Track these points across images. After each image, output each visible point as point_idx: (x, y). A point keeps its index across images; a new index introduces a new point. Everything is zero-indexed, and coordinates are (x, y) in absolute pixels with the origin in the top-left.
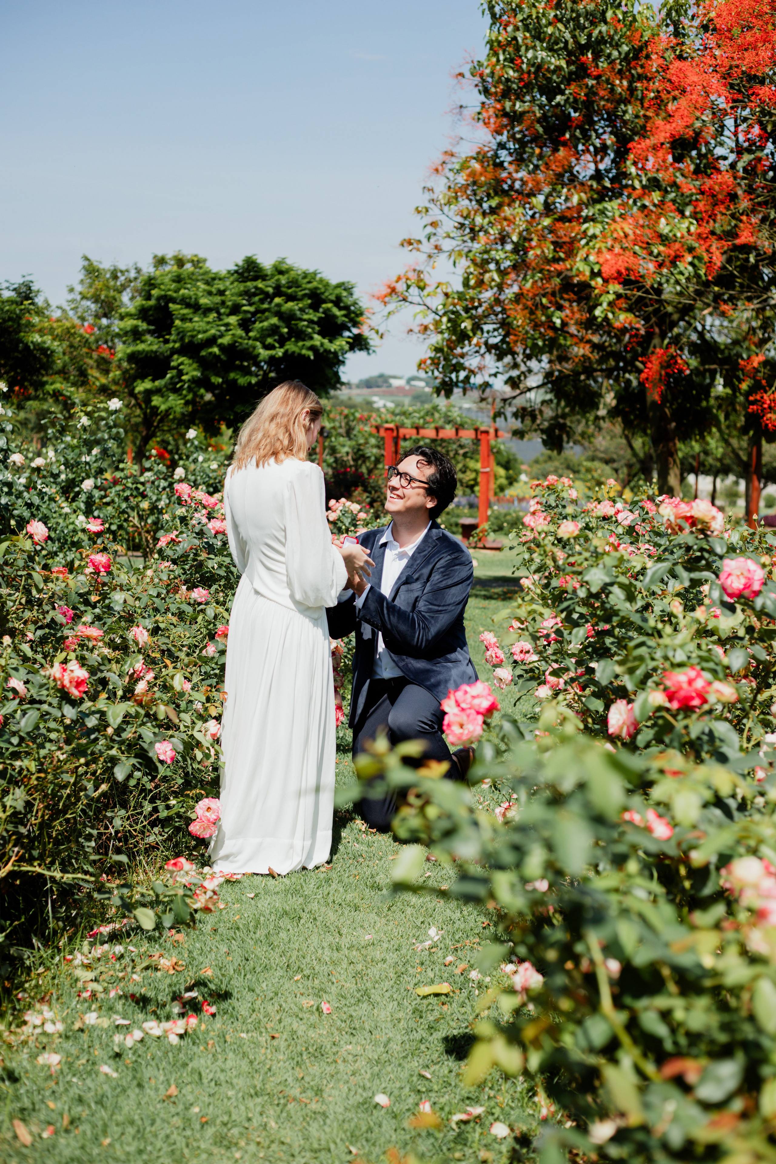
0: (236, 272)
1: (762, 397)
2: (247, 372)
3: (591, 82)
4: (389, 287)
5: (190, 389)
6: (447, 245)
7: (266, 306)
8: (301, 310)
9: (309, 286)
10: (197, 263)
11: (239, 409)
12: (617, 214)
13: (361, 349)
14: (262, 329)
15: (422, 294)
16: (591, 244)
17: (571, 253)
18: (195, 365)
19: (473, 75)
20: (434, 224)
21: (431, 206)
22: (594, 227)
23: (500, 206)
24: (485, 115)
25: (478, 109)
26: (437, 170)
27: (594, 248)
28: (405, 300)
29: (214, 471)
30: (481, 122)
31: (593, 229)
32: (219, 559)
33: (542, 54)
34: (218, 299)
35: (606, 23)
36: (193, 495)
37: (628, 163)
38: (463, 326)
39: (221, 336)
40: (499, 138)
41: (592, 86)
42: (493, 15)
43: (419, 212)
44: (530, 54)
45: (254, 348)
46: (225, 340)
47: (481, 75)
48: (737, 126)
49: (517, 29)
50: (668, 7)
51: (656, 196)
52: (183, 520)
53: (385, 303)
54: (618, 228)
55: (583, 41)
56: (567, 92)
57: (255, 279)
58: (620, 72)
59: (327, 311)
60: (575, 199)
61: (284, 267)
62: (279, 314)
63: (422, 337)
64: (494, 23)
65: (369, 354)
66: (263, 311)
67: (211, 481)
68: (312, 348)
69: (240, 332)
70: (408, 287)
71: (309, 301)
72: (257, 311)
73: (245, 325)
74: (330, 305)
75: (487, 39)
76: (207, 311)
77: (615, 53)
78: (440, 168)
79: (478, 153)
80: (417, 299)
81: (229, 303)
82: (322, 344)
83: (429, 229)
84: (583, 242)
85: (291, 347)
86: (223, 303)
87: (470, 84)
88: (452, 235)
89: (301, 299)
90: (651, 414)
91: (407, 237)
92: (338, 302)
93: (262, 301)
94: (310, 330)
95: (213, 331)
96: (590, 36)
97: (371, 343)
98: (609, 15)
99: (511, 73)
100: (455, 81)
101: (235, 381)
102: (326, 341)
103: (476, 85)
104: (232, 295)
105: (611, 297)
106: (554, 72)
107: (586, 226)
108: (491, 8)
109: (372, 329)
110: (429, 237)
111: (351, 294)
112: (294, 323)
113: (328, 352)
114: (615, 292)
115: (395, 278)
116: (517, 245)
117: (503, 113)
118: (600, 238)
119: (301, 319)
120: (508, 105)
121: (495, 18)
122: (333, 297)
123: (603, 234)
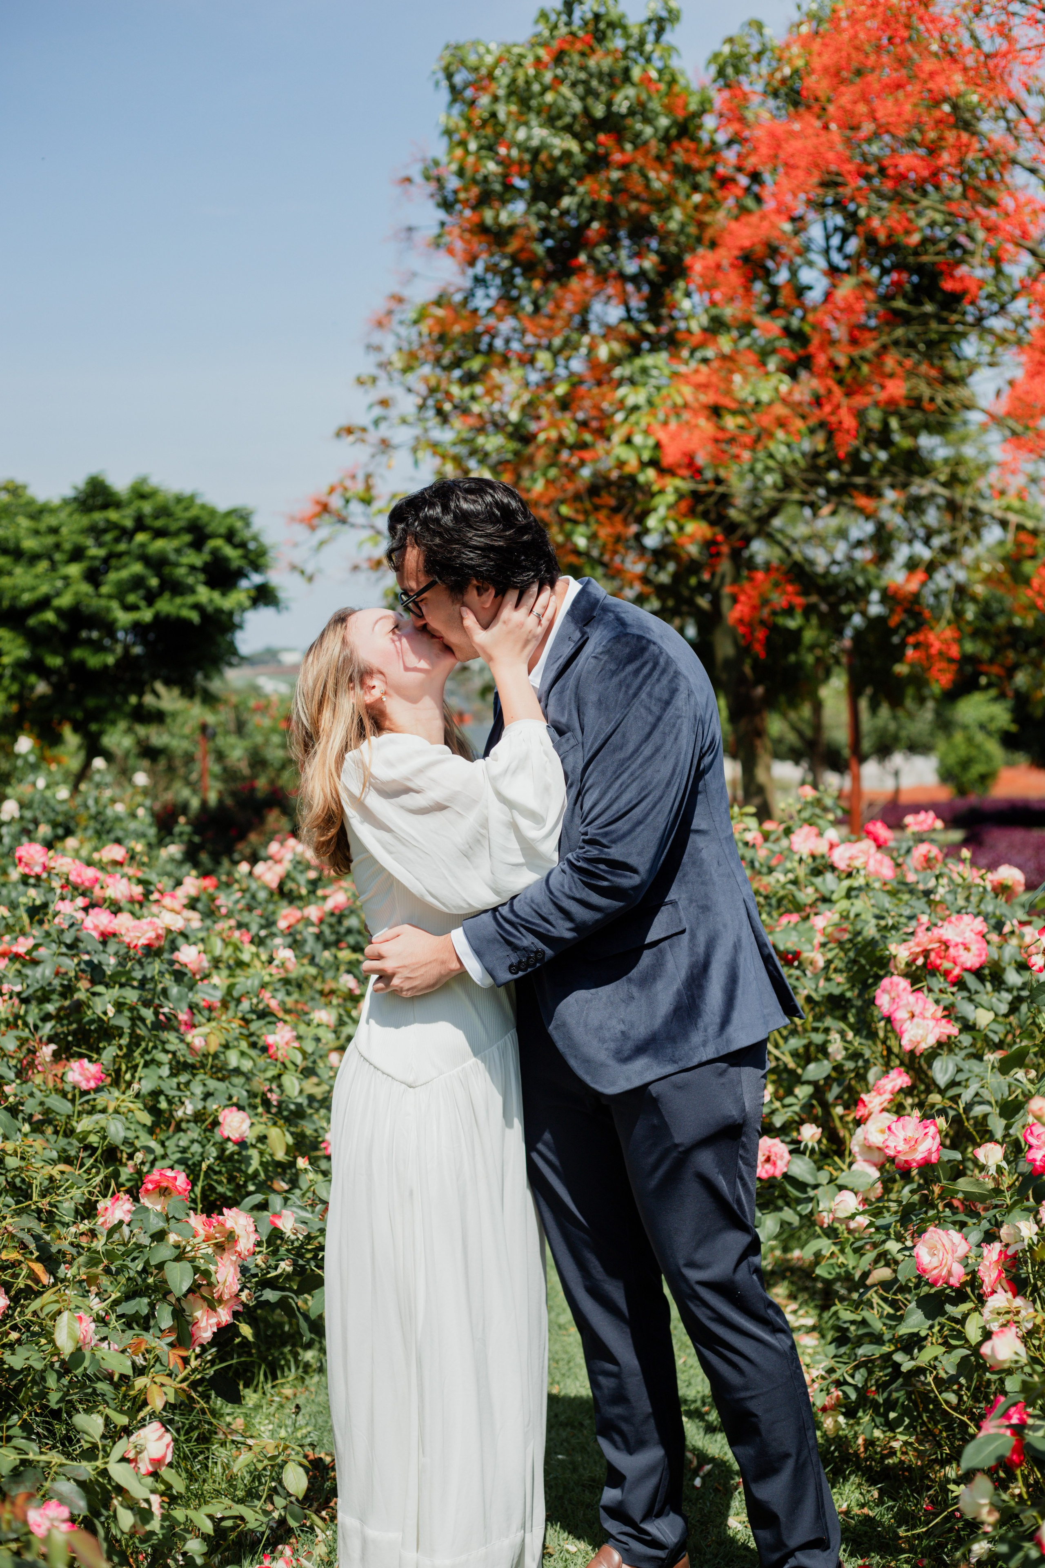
0: (75, 499)
1: (926, 638)
2: (98, 647)
3: (615, 175)
4: (318, 503)
5: (14, 677)
6: (403, 435)
7: (122, 547)
8: (178, 551)
9: (189, 514)
10: (14, 490)
11: (91, 703)
12: (666, 372)
13: (267, 605)
14: (119, 584)
15: (366, 510)
16: (633, 418)
17: (603, 434)
18: (20, 641)
19: (427, 178)
20: (384, 403)
21: (382, 375)
22: (636, 393)
23: (484, 370)
24: (446, 239)
25: (435, 230)
26: (380, 324)
27: (637, 423)
28: (343, 521)
29: (63, 802)
30: (442, 250)
31: (635, 396)
32: (116, 992)
33: (539, 133)
34: (50, 540)
35: (633, 84)
36: (52, 864)
37: (678, 295)
39: (58, 594)
40: (471, 272)
41: (620, 180)
42: (453, 88)
43: (362, 383)
44: (521, 134)
45: (108, 610)
46: (65, 601)
47: (439, 180)
48: (828, 238)
49: (498, 99)
50: (721, 60)
51: (725, 343)
52: (37, 912)
53: (313, 528)
54: (673, 391)
55: (599, 111)
56: (581, 189)
57: (105, 507)
58: (659, 159)
59: (215, 552)
60: (603, 353)
61: (146, 489)
62: (145, 559)
63: (374, 575)
64: (454, 101)
65: (279, 611)
66: (120, 555)
67: (60, 819)
68: (197, 607)
69: (86, 588)
70: (347, 501)
71: (187, 538)
72: (110, 556)
73: (93, 577)
74: (218, 542)
75: (441, 128)
76: (34, 558)
77: (648, 131)
78: (385, 321)
79: (441, 296)
80: (360, 520)
81: (67, 546)
82: (211, 601)
83: (377, 411)
84: (620, 417)
85: (165, 605)
86: (58, 546)
87: (422, 194)
88: (411, 419)
89: (176, 534)
91: (344, 422)
92: (230, 537)
93: (117, 540)
94: (190, 580)
95: (44, 589)
96: (609, 104)
97: (282, 595)
98: (636, 73)
99: (492, 167)
100: (398, 190)
101: (82, 663)
102: (216, 595)
103: (432, 196)
104: (72, 532)
105: (670, 498)
106: (560, 159)
107: (622, 391)
108: (449, 76)
109: (294, 568)
110: (376, 423)
111: (248, 525)
112: (167, 570)
113: (219, 611)
114: (677, 490)
115: (325, 489)
116: (518, 426)
117: (482, 229)
118: (646, 409)
119: (177, 565)
120: (488, 215)
121: (455, 92)
122: (222, 530)
123: (650, 403)
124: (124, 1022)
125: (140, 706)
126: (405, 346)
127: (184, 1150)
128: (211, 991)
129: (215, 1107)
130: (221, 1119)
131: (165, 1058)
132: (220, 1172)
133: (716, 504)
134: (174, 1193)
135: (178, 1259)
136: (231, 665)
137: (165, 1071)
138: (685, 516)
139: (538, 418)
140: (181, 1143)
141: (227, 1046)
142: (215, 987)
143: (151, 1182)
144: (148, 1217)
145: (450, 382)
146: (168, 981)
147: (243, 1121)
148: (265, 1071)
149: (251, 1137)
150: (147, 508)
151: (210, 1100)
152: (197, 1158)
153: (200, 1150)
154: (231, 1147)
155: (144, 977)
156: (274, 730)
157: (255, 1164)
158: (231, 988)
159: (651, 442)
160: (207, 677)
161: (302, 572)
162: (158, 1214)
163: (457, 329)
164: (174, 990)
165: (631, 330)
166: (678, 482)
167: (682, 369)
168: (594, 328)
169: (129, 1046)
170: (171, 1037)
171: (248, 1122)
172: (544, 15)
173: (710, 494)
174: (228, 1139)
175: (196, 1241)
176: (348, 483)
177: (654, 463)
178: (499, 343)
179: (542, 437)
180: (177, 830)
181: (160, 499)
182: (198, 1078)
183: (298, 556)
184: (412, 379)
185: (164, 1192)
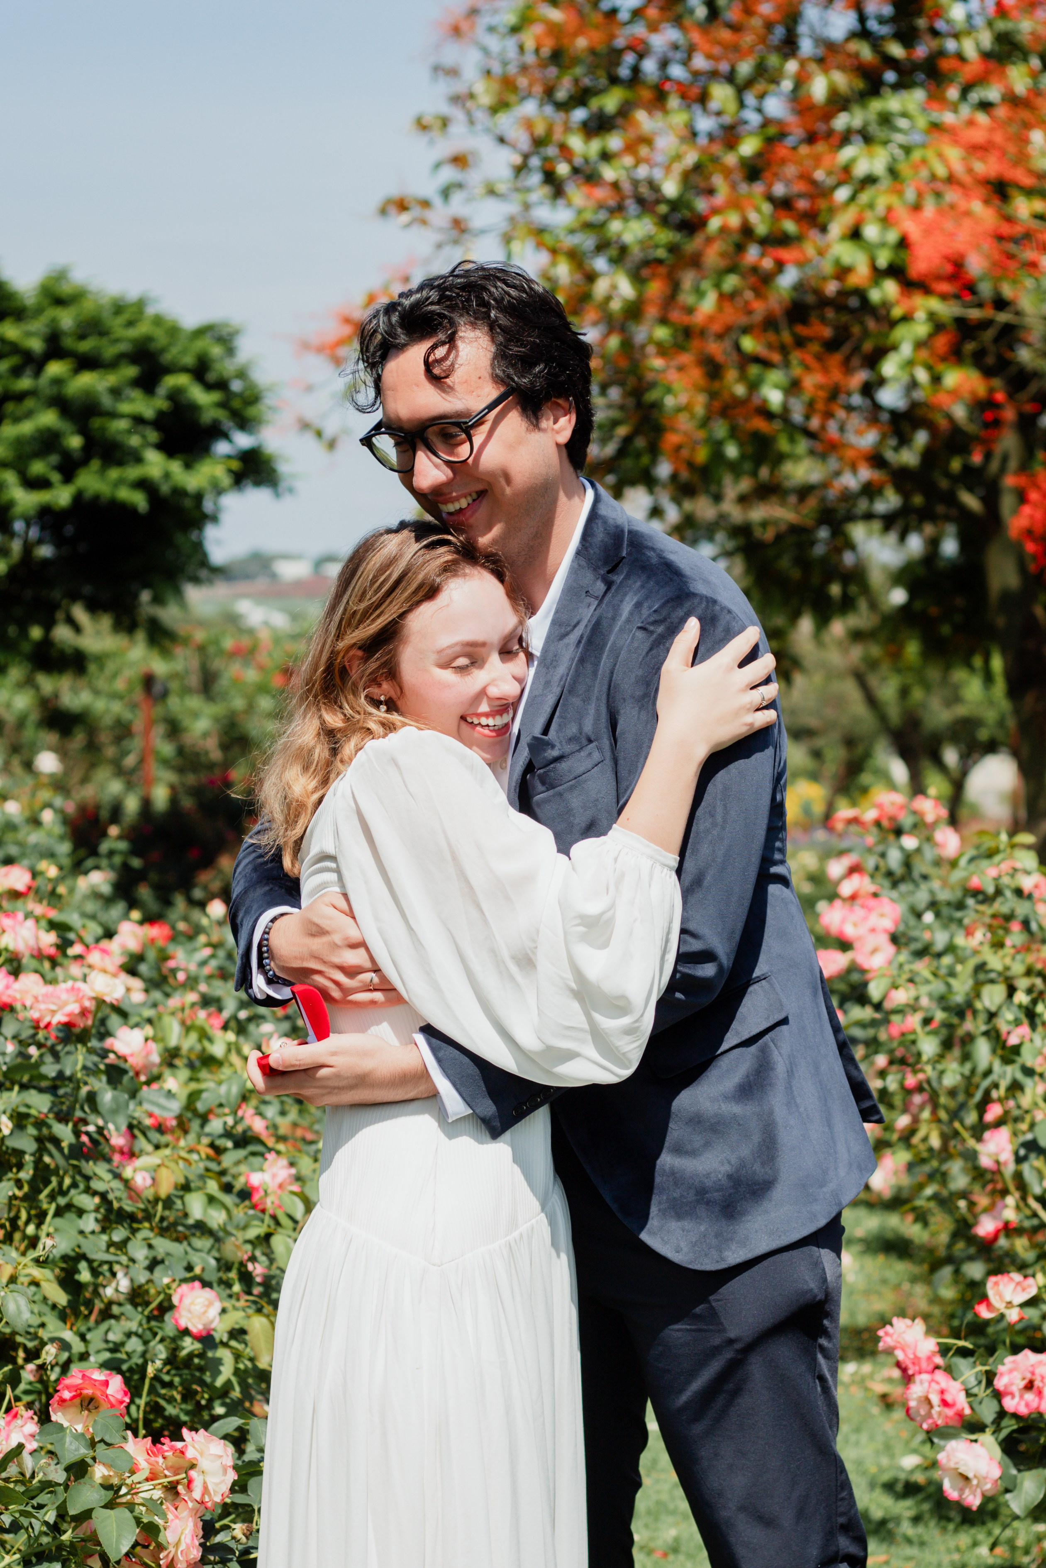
4: (347, 321)
7: (25, 383)
8: (116, 392)
9: (134, 333)
12: (922, 122)
13: (258, 483)
16: (864, 197)
17: (815, 221)
20: (459, 161)
21: (457, 114)
22: (871, 156)
23: (625, 111)
26: (456, 31)
27: (871, 206)
31: (868, 161)
32: (14, 1097)
43: (425, 127)
51: (1018, 78)
53: (338, 362)
54: (930, 154)
59: (175, 396)
60: (818, 89)
61: (65, 289)
62: (61, 404)
65: (277, 495)
66: (20, 397)
68: (144, 484)
71: (131, 371)
74: (180, 380)
78: (464, 26)
82: (167, 475)
83: (448, 174)
84: (843, 194)
85: (93, 481)
88: (501, 188)
89: (112, 365)
90: (1001, 621)
91: (394, 191)
92: (201, 371)
93: (16, 372)
94: (134, 441)
97: (283, 468)
102: (176, 467)
105: (921, 329)
107: (847, 153)
109: (305, 426)
110: (446, 193)
111: (230, 351)
112: (96, 423)
113: (179, 492)
114: (932, 316)
115: (359, 299)
116: (675, 205)
118: (886, 182)
119: (114, 415)
122: (189, 360)
123: (893, 172)
124: (26, 1143)
125: (47, 642)
126: (497, 68)
127: (116, 1348)
128: (163, 1101)
129: (166, 1280)
130: (175, 1300)
131: (89, 1202)
132: (170, 1385)
133: (997, 340)
134: (104, 1406)
135: (110, 1505)
136: (196, 580)
137: (89, 1223)
138: (944, 359)
139: (710, 192)
140: (111, 1337)
141: (186, 1187)
142: (170, 1094)
143: (68, 1388)
144: (63, 1439)
145: (567, 129)
146: (99, 1084)
147: (210, 1304)
148: (245, 1228)
149: (221, 1329)
150: (67, 319)
151: (158, 1270)
152: (138, 1360)
153: (140, 1348)
154: (189, 1345)
155: (60, 1075)
156: (262, 689)
157: (226, 1372)
158: (194, 1097)
159: (892, 236)
160: (158, 600)
161: (319, 434)
162: (79, 1437)
163: (582, 43)
164: (107, 1096)
165: (866, 52)
166: (935, 304)
167: (948, 118)
168: (806, 46)
169: (32, 1182)
170: (100, 1169)
171: (217, 1306)
173: (986, 324)
174: (186, 1332)
175: (136, 1478)
177: (895, 271)
178: (649, 66)
179: (714, 223)
180: (104, 847)
181: (88, 306)
182: (140, 1235)
184: (506, 122)
185: (88, 1404)
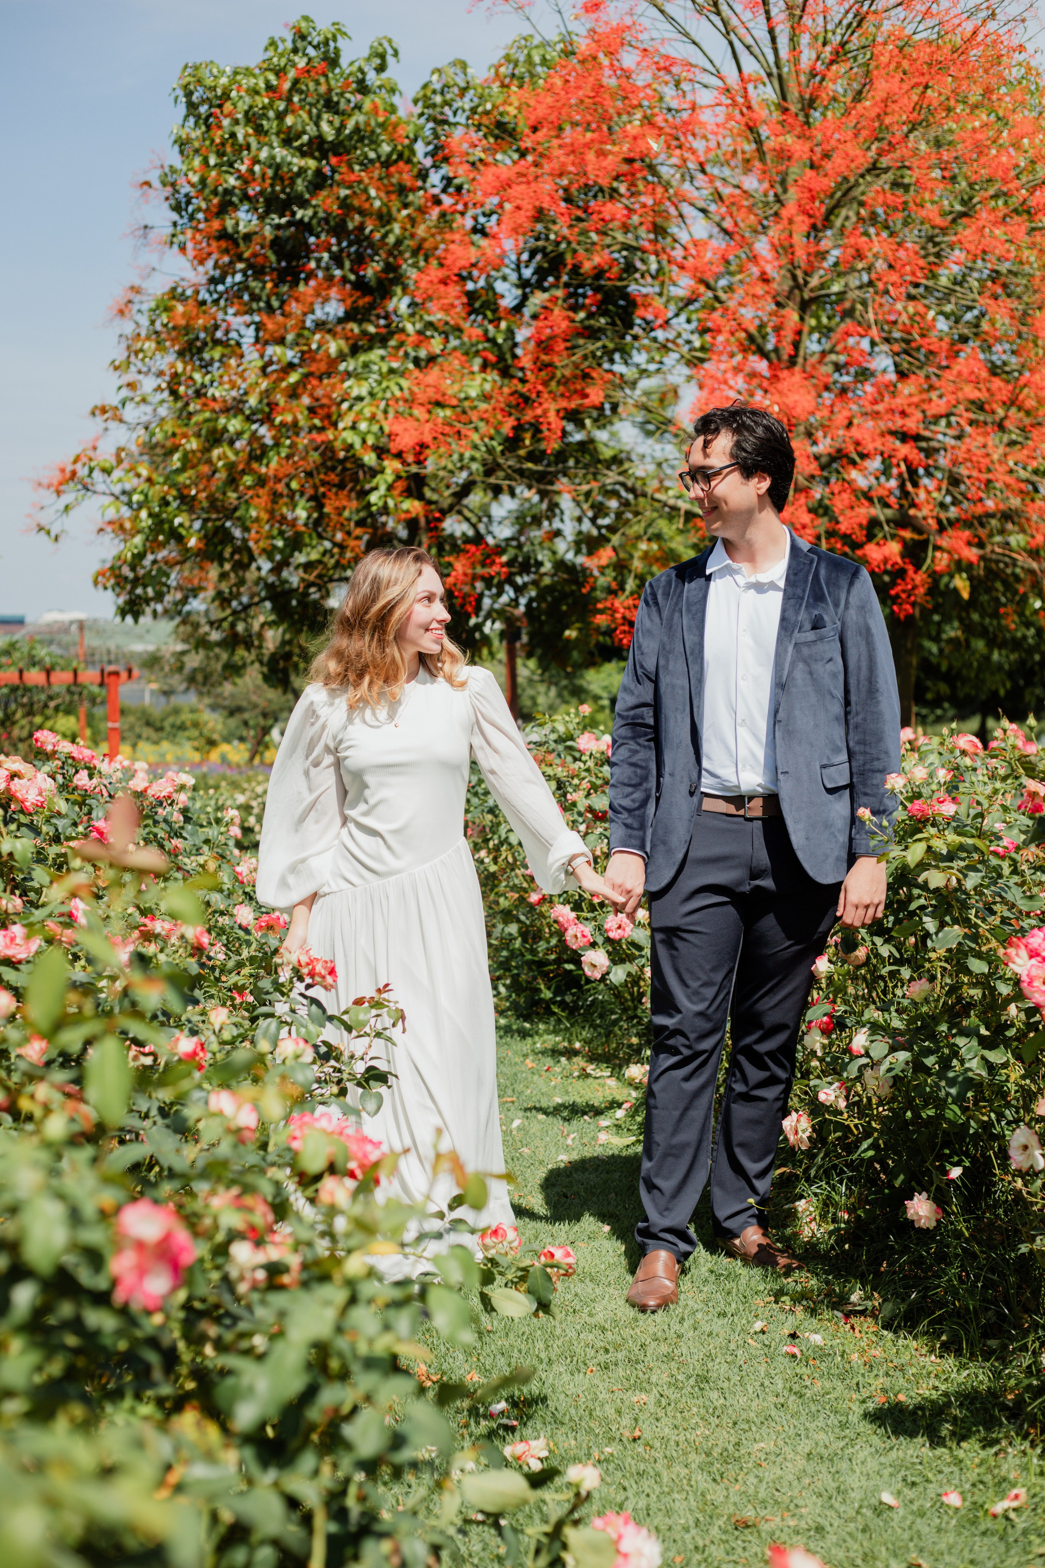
1: (612, 603)
3: (342, 192)
12: (384, 368)
15: (108, 480)
16: (357, 408)
17: (331, 421)
19: (164, 184)
20: (131, 385)
22: (359, 386)
24: (179, 239)
25: (170, 230)
26: (121, 312)
27: (361, 412)
28: (87, 488)
30: (176, 248)
31: (358, 389)
33: (279, 152)
35: (363, 113)
38: (177, 521)
40: (201, 269)
41: (347, 197)
42: (190, 104)
43: (116, 368)
44: (264, 153)
47: (173, 185)
49: (236, 122)
51: (436, 345)
53: (59, 493)
55: (331, 135)
56: (315, 203)
58: (379, 180)
60: (331, 349)
63: (116, 538)
64: (189, 114)
70: (91, 470)
75: (173, 138)
77: (372, 157)
78: (125, 310)
79: (174, 290)
80: (100, 487)
83: (125, 393)
84: (345, 406)
87: (158, 197)
91: (97, 402)
96: (340, 130)
99: (231, 181)
100: (138, 192)
105: (390, 478)
106: (297, 175)
107: (347, 384)
108: (189, 94)
109: (41, 529)
110: (123, 402)
114: (395, 471)
115: (72, 459)
116: (254, 410)
117: (223, 235)
118: (368, 400)
120: (229, 224)
121: (192, 106)
123: (372, 394)
138: (400, 494)
139: (275, 404)
145: (193, 369)
159: (374, 429)
161: (48, 533)
163: (201, 322)
165: (356, 330)
166: (400, 465)
172: (273, 43)
176: (90, 453)
177: (376, 447)
183: (44, 518)
